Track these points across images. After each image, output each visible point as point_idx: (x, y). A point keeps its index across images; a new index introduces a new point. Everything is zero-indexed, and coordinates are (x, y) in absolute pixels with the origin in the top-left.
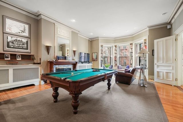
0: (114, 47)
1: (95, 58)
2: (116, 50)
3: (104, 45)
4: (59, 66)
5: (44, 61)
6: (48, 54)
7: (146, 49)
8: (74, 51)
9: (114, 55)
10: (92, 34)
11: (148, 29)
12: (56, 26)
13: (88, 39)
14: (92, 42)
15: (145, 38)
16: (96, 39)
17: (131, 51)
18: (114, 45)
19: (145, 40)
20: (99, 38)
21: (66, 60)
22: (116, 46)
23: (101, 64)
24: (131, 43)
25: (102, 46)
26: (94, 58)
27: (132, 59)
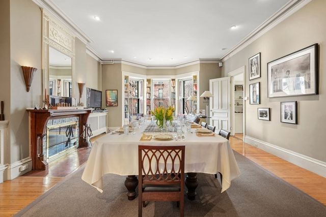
0: (146, 83)
1: (113, 101)
2: (150, 88)
3: (130, 77)
4: (54, 121)
5: (17, 111)
6: (28, 90)
7: (196, 89)
8: (79, 84)
9: (146, 96)
10: (113, 52)
11: (199, 62)
12: (46, 16)
13: (97, 59)
14: (106, 67)
15: (194, 75)
16: (116, 62)
17: (173, 91)
18: (145, 78)
19: (195, 77)
20: (122, 62)
21: (71, 106)
22: (149, 81)
23: (125, 113)
24: (173, 78)
25: (126, 78)
26: (111, 101)
27: (174, 103)
